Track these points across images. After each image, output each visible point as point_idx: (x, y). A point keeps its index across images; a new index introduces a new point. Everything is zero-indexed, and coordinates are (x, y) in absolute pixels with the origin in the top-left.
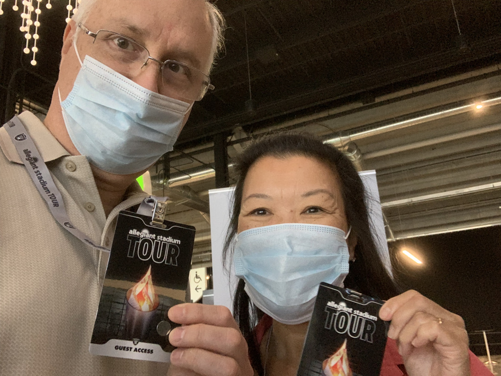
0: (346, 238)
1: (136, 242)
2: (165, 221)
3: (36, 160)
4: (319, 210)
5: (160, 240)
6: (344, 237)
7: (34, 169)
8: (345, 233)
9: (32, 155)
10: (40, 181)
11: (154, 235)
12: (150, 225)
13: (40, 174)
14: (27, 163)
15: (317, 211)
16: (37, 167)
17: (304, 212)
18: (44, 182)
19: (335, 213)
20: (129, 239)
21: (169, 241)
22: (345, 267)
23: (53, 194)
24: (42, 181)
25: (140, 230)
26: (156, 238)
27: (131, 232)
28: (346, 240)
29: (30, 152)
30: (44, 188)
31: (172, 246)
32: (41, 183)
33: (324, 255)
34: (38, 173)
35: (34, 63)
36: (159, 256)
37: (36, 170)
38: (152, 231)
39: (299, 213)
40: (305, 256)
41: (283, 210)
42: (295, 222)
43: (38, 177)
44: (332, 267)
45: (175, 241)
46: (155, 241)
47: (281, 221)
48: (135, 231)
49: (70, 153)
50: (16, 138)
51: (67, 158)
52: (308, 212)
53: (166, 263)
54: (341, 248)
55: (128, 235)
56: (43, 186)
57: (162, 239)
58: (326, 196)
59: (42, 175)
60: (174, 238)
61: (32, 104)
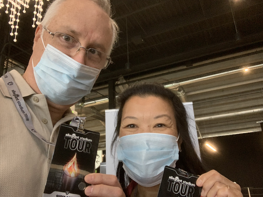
0: (177, 141)
1: (69, 140)
2: (84, 129)
3: (18, 96)
4: (163, 126)
5: (81, 139)
6: (176, 140)
7: (17, 100)
8: (176, 138)
9: (16, 93)
10: (20, 107)
11: (79, 137)
12: (76, 131)
13: (20, 103)
14: (13, 97)
15: (162, 126)
16: (18, 100)
17: (155, 127)
18: (22, 107)
19: (171, 127)
20: (65, 138)
21: (86, 140)
22: (176, 156)
23: (26, 114)
24: (21, 107)
25: (71, 134)
26: (79, 138)
27: (66, 135)
28: (177, 142)
29: (15, 91)
30: (22, 111)
31: (87, 143)
32: (20, 108)
33: (165, 150)
34: (19, 103)
35: (15, 40)
36: (80, 148)
37: (18, 101)
38: (77, 135)
39: (153, 127)
40: (155, 151)
41: (144, 126)
42: (151, 132)
43: (19, 105)
44: (170, 156)
45: (89, 140)
46: (79, 140)
47: (143, 131)
48: (69, 134)
49: (36, 92)
50: (8, 84)
51: (34, 95)
52: (157, 126)
53: (84, 152)
54: (174, 146)
55: (65, 137)
56: (21, 110)
57: (83, 139)
58: (167, 118)
59: (21, 104)
60: (88, 138)
61: (13, 62)
